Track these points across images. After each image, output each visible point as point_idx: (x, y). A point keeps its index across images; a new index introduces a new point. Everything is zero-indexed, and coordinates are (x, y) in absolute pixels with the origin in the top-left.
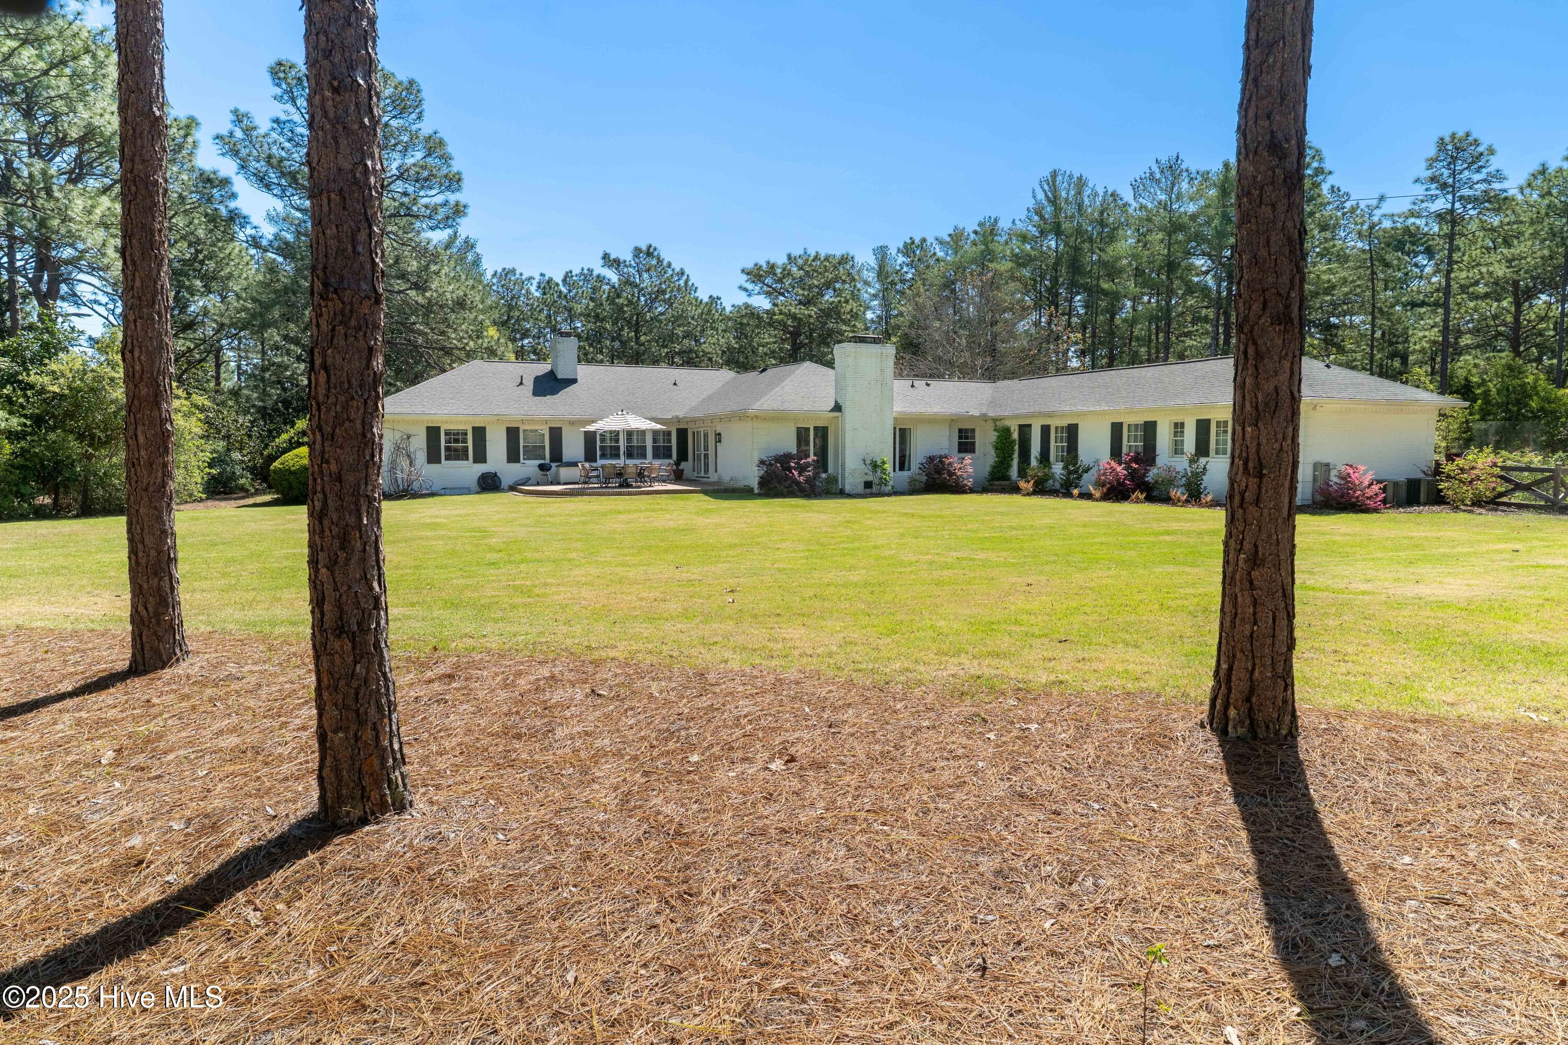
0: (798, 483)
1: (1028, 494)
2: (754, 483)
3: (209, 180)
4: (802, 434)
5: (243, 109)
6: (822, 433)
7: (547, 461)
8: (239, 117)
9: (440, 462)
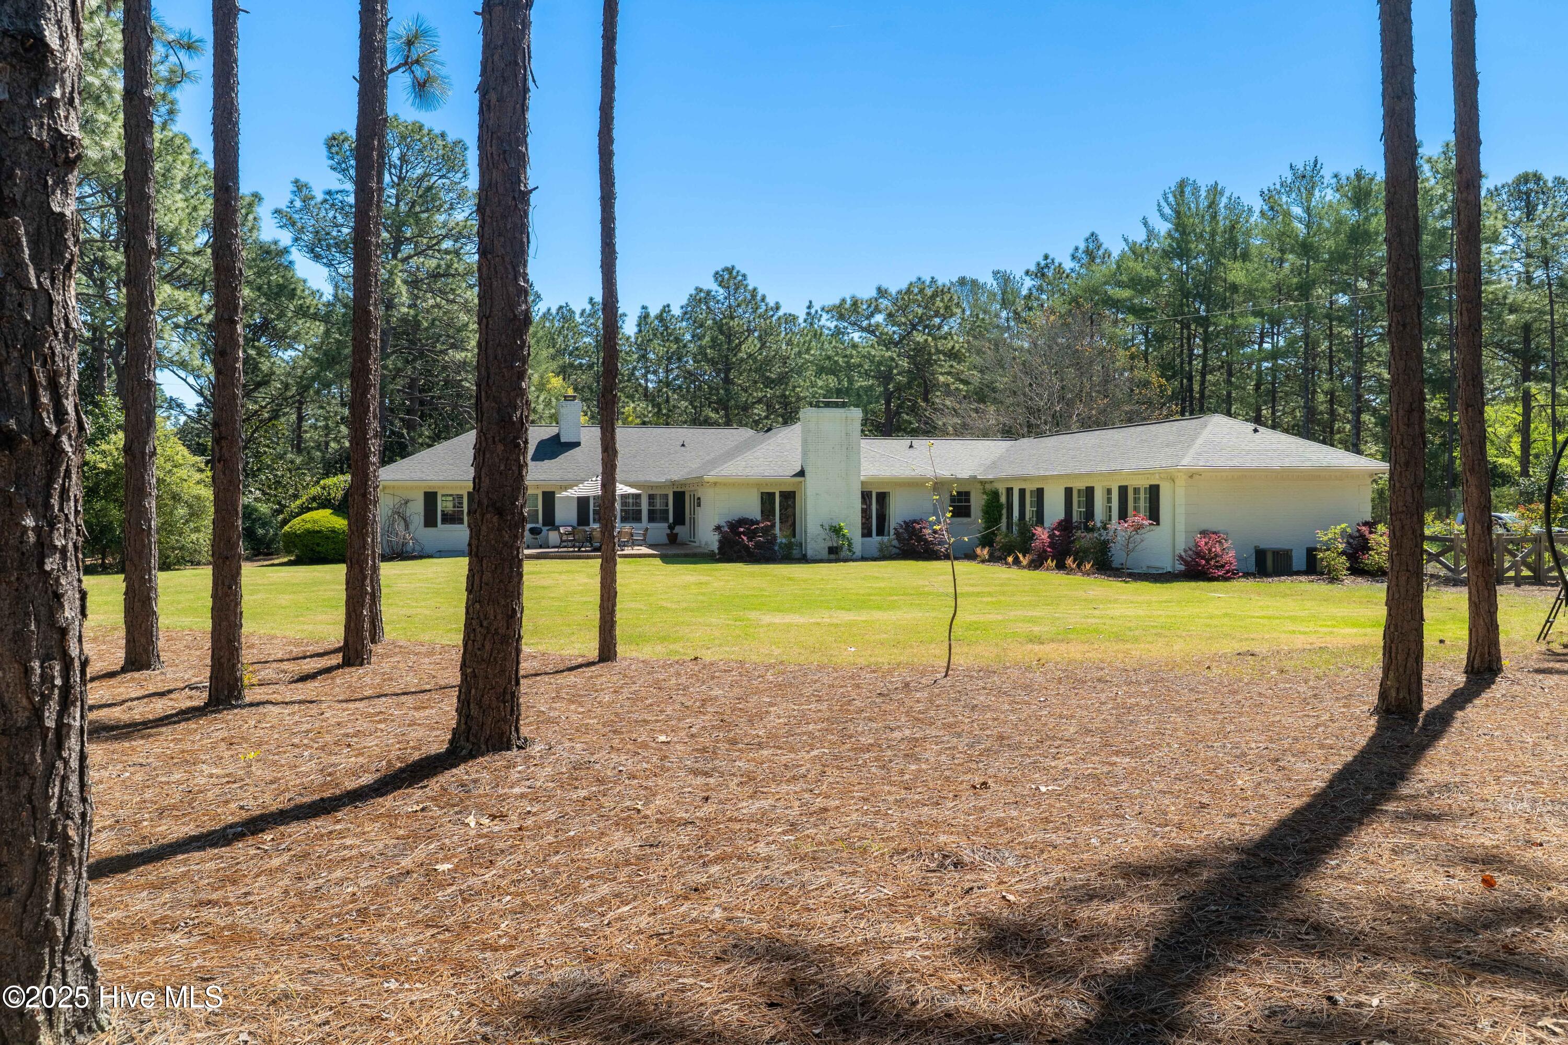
0: (747, 548)
1: (983, 561)
2: (715, 546)
3: (268, 252)
4: (767, 499)
5: (303, 179)
6: (789, 497)
7: (540, 525)
8: (300, 187)
9: (436, 526)
